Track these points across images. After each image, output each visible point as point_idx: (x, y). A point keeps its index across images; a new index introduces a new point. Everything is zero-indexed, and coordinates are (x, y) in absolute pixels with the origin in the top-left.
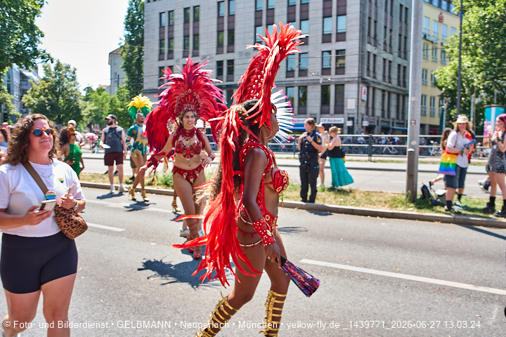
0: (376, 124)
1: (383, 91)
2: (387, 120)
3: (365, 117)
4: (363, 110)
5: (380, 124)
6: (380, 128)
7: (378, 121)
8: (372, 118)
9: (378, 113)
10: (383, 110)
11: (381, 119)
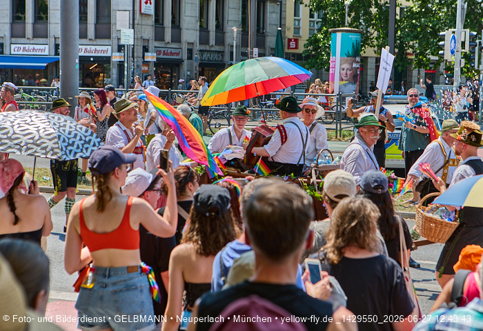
0: (185, 56)
2: (217, 48)
3: (153, 44)
4: (148, 32)
5: (196, 56)
6: (196, 64)
7: (190, 51)
8: (174, 45)
9: (190, 33)
10: (204, 29)
11: (197, 47)
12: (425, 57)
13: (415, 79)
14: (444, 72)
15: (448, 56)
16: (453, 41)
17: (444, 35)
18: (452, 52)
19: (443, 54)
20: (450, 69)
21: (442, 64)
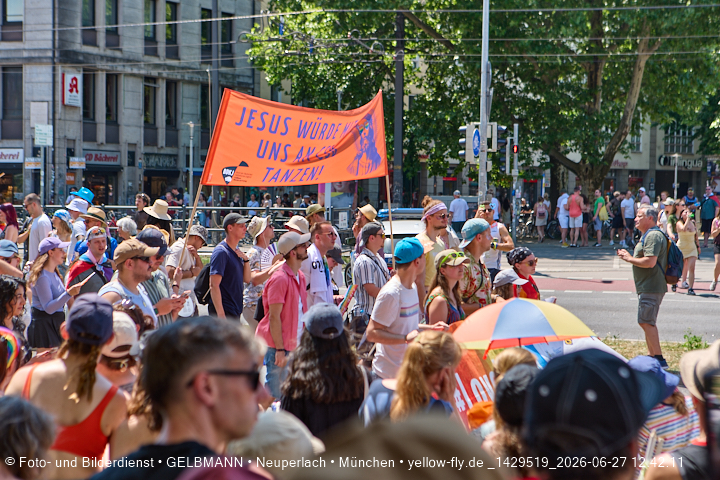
0: (125, 161)
1: (148, 79)
2: (169, 151)
3: (80, 146)
4: (74, 130)
5: (140, 160)
6: (140, 172)
7: (132, 155)
8: (110, 147)
9: (131, 131)
10: (150, 126)
11: (141, 150)
12: (442, 160)
13: (430, 189)
14: (467, 179)
15: (470, 158)
16: (477, 138)
17: (465, 131)
18: (476, 152)
19: (464, 155)
20: (474, 175)
21: (464, 169)
